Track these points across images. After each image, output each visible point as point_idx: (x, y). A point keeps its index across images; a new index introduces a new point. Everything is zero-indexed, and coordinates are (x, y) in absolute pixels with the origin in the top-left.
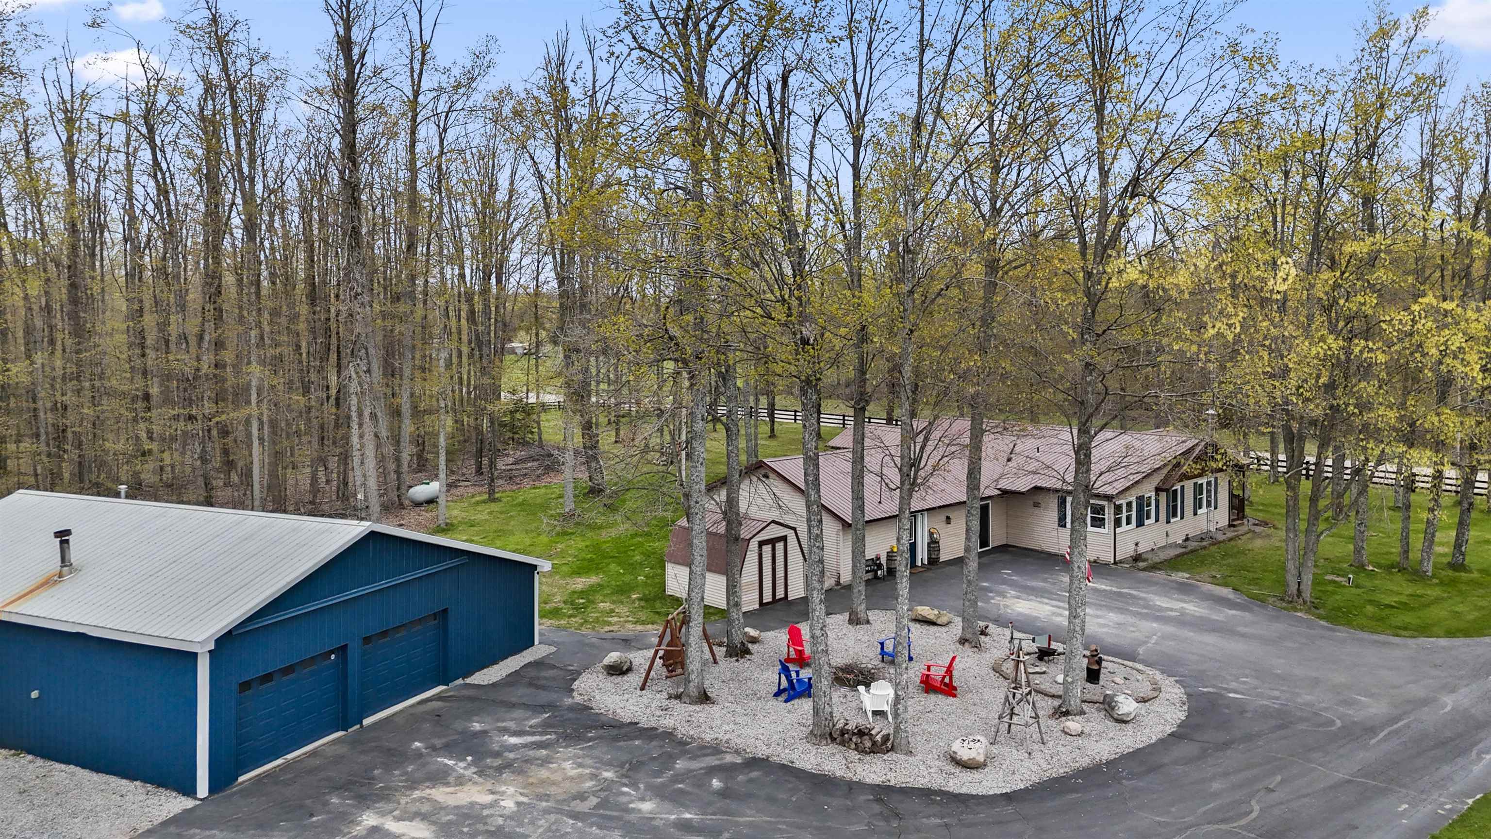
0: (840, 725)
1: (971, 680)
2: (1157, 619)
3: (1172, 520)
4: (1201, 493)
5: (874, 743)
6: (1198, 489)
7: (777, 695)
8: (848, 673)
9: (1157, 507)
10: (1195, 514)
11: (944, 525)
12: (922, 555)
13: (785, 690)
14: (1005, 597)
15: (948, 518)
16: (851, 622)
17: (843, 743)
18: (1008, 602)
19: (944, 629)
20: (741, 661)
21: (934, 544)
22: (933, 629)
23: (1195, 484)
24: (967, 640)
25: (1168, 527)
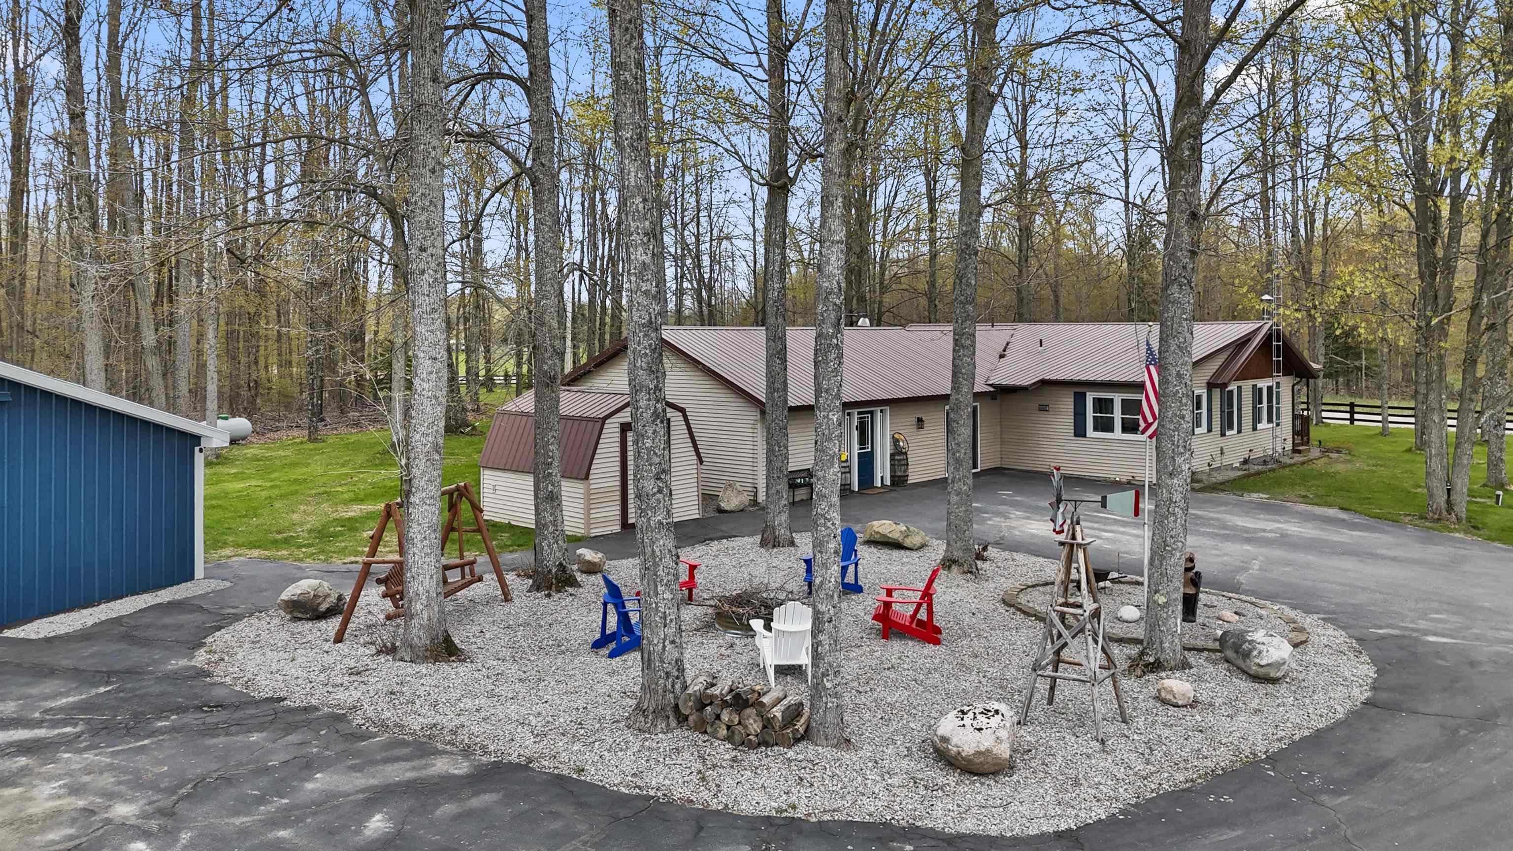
0: (695, 688)
1: (967, 619)
2: (1248, 541)
3: (1228, 433)
4: (1261, 402)
5: (767, 724)
6: (1257, 393)
7: (597, 645)
8: (740, 605)
9: (1210, 410)
10: (1255, 429)
11: (913, 430)
12: (882, 471)
13: (613, 637)
14: (1007, 518)
15: (920, 420)
16: (763, 544)
17: (701, 727)
18: (1014, 523)
19: (915, 554)
20: (556, 596)
21: (899, 457)
22: (896, 554)
23: (1254, 386)
24: (955, 562)
25: (1222, 442)
